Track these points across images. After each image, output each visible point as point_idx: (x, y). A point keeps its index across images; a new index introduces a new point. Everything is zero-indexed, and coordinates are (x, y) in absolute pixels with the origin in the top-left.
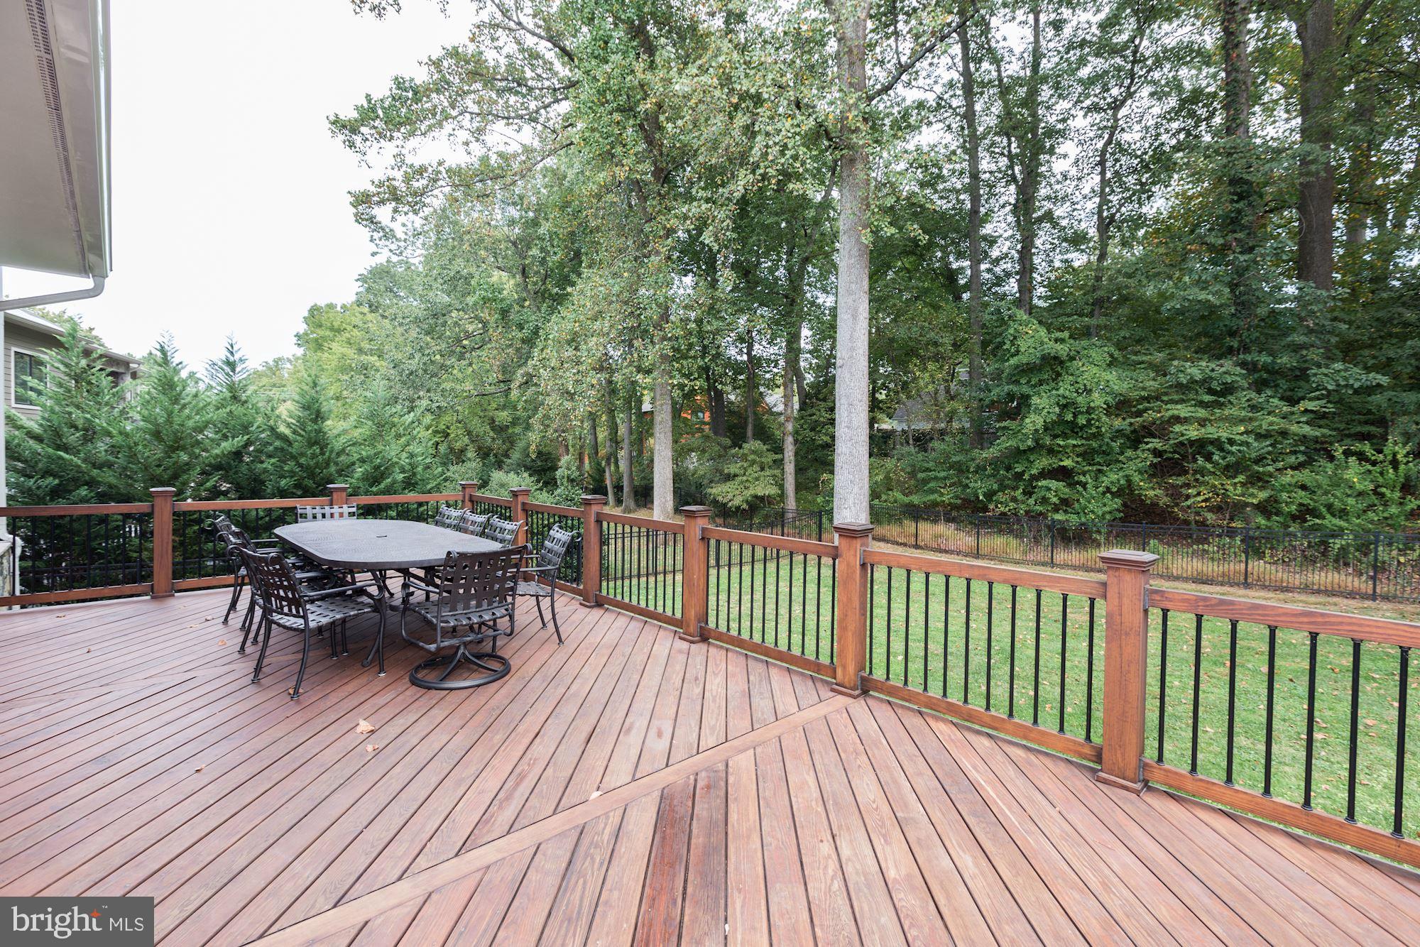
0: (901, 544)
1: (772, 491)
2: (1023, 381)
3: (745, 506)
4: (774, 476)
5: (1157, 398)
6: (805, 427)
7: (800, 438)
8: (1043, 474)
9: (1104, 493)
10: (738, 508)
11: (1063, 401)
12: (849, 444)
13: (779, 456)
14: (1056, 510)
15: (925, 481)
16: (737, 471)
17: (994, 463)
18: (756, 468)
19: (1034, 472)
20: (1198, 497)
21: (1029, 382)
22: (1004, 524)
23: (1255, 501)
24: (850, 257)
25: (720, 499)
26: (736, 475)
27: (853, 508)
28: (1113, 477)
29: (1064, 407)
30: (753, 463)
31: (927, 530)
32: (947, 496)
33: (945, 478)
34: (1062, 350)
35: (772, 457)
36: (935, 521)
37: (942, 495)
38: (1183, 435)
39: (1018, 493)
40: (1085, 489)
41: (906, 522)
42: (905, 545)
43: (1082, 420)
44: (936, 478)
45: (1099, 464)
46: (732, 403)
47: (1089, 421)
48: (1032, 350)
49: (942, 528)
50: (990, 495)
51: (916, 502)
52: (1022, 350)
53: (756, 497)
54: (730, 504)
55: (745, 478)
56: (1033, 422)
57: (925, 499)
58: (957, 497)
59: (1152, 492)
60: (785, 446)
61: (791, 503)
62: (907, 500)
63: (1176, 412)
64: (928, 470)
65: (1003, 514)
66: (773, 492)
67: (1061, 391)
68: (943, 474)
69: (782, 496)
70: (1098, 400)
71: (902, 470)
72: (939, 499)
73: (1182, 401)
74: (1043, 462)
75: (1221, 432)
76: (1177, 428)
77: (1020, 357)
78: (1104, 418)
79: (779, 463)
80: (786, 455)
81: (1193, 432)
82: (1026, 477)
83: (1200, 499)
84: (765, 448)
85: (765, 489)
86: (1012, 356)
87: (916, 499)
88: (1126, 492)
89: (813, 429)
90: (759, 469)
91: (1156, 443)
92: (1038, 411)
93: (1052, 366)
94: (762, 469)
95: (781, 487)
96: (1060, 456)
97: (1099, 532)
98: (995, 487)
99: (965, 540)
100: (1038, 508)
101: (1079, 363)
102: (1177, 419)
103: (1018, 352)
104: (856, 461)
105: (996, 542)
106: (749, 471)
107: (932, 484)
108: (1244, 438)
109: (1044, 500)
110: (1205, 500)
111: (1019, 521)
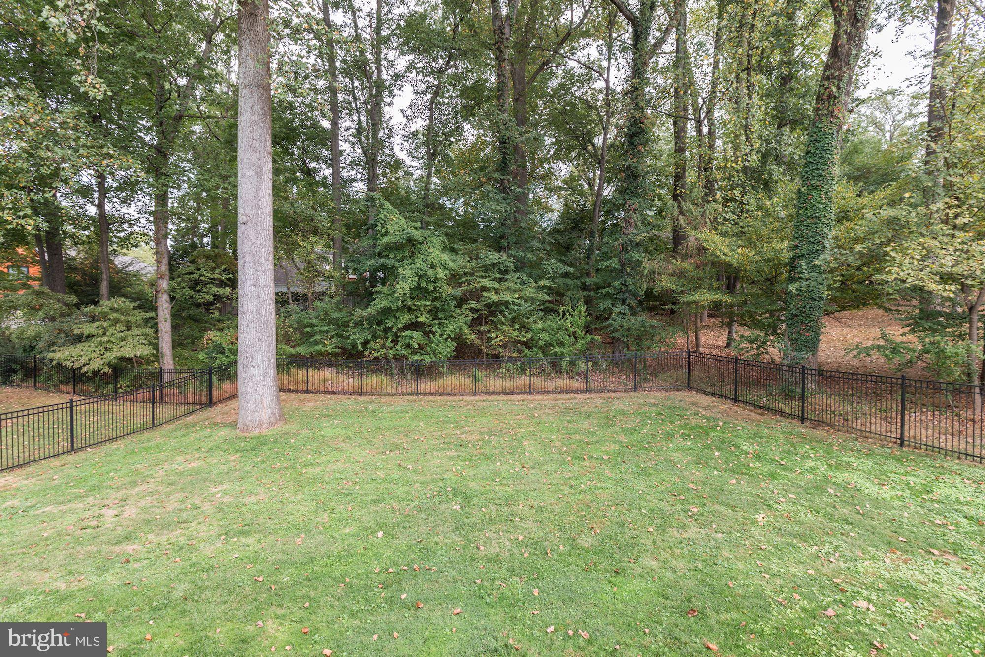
0: (293, 391)
1: (144, 351)
2: (391, 256)
3: (107, 370)
4: (145, 335)
5: (472, 274)
6: (183, 285)
7: (177, 296)
8: (407, 327)
9: (446, 340)
10: (96, 373)
11: (420, 273)
12: (256, 302)
13: (152, 314)
14: (414, 353)
15: (311, 335)
16: (93, 331)
17: (370, 319)
18: (120, 327)
19: (400, 325)
20: (497, 338)
21: (395, 256)
22: (378, 366)
23: (525, 340)
24: (252, 113)
25: (69, 364)
26: (90, 336)
27: (261, 366)
28: (451, 328)
29: (420, 277)
30: (116, 321)
31: (316, 376)
32: (330, 347)
33: (327, 332)
34: (417, 234)
35: (140, 316)
36: (319, 368)
37: (325, 345)
38: (489, 299)
39: (388, 343)
40: (435, 336)
41: (293, 371)
42: (296, 391)
43: (431, 287)
44: (320, 332)
45: (441, 319)
46: (74, 259)
47: (435, 288)
48: (398, 233)
49: (328, 373)
50: (365, 343)
51: (303, 353)
52: (391, 232)
53: (123, 359)
54: (85, 369)
55: (105, 339)
56: (403, 287)
57: (312, 350)
58: (337, 347)
59: (471, 337)
60: (159, 304)
61: (168, 362)
62: (293, 351)
63: (484, 284)
64: (312, 325)
65: (376, 358)
66: (146, 352)
67: (418, 265)
68: (325, 328)
69: (157, 357)
70: (441, 274)
71: (291, 326)
72: (323, 349)
73: (485, 277)
74: (405, 318)
75: (507, 297)
76: (485, 294)
77: (388, 237)
78: (445, 287)
79: (153, 323)
80: (161, 313)
81: (495, 298)
82: (394, 330)
83: (498, 340)
84: (132, 305)
85: (135, 349)
86: (383, 236)
87: (302, 350)
88: (458, 337)
89: (192, 288)
90: (125, 328)
91: (473, 304)
92: (405, 279)
93: (410, 246)
94: (129, 328)
95: (156, 347)
96: (415, 313)
97: (443, 367)
98: (370, 338)
99: (349, 381)
100: (403, 352)
101: (425, 246)
102: (484, 289)
103: (387, 233)
104: (263, 320)
105: (373, 380)
106: (111, 331)
107: (317, 337)
108: (519, 301)
109: (408, 346)
110: (501, 341)
111: (388, 363)
